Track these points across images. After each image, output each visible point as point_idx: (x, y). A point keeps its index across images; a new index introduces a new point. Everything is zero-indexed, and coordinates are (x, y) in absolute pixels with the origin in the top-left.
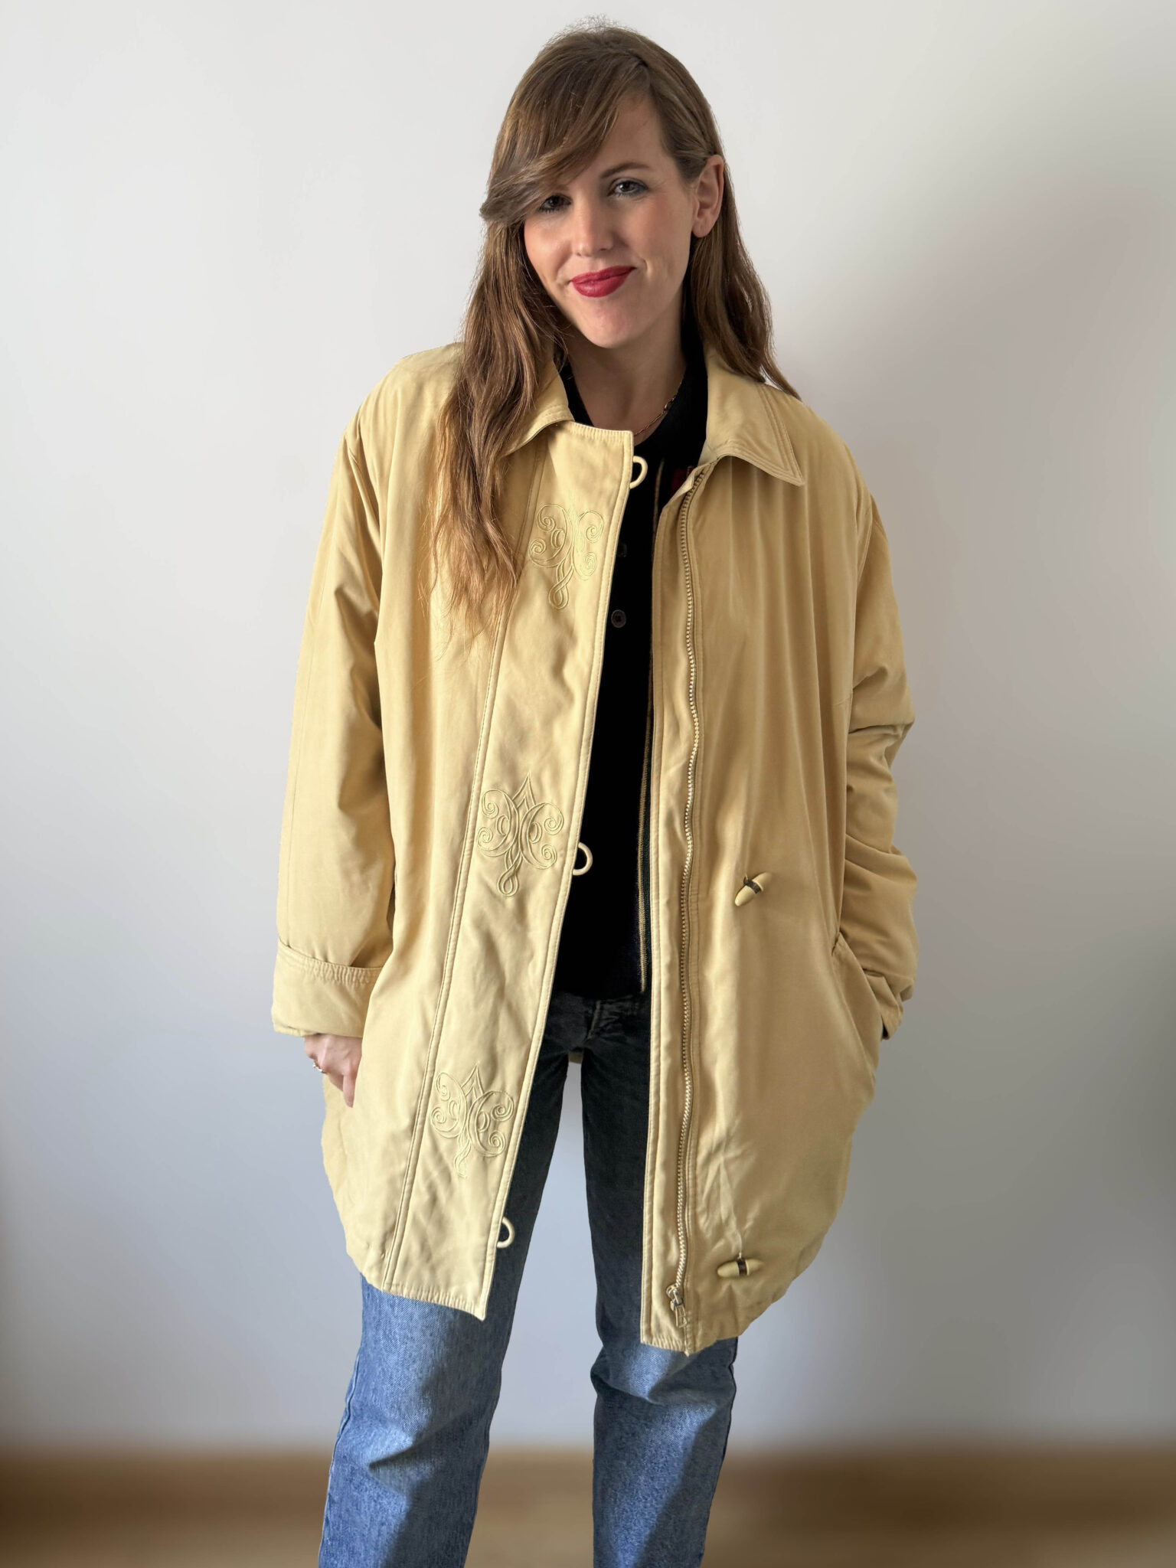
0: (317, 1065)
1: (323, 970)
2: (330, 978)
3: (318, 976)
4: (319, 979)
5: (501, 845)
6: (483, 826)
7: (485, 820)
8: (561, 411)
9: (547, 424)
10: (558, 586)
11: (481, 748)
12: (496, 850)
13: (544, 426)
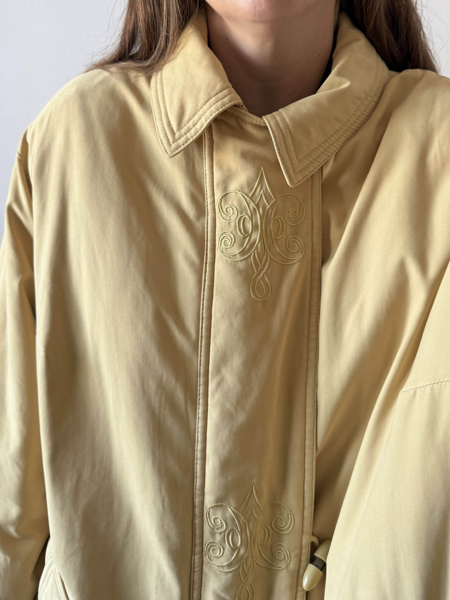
5: (234, 559)
6: (211, 541)
7: (213, 534)
8: (229, 97)
9: (217, 112)
10: (257, 276)
11: (199, 462)
12: (229, 565)
13: (214, 115)
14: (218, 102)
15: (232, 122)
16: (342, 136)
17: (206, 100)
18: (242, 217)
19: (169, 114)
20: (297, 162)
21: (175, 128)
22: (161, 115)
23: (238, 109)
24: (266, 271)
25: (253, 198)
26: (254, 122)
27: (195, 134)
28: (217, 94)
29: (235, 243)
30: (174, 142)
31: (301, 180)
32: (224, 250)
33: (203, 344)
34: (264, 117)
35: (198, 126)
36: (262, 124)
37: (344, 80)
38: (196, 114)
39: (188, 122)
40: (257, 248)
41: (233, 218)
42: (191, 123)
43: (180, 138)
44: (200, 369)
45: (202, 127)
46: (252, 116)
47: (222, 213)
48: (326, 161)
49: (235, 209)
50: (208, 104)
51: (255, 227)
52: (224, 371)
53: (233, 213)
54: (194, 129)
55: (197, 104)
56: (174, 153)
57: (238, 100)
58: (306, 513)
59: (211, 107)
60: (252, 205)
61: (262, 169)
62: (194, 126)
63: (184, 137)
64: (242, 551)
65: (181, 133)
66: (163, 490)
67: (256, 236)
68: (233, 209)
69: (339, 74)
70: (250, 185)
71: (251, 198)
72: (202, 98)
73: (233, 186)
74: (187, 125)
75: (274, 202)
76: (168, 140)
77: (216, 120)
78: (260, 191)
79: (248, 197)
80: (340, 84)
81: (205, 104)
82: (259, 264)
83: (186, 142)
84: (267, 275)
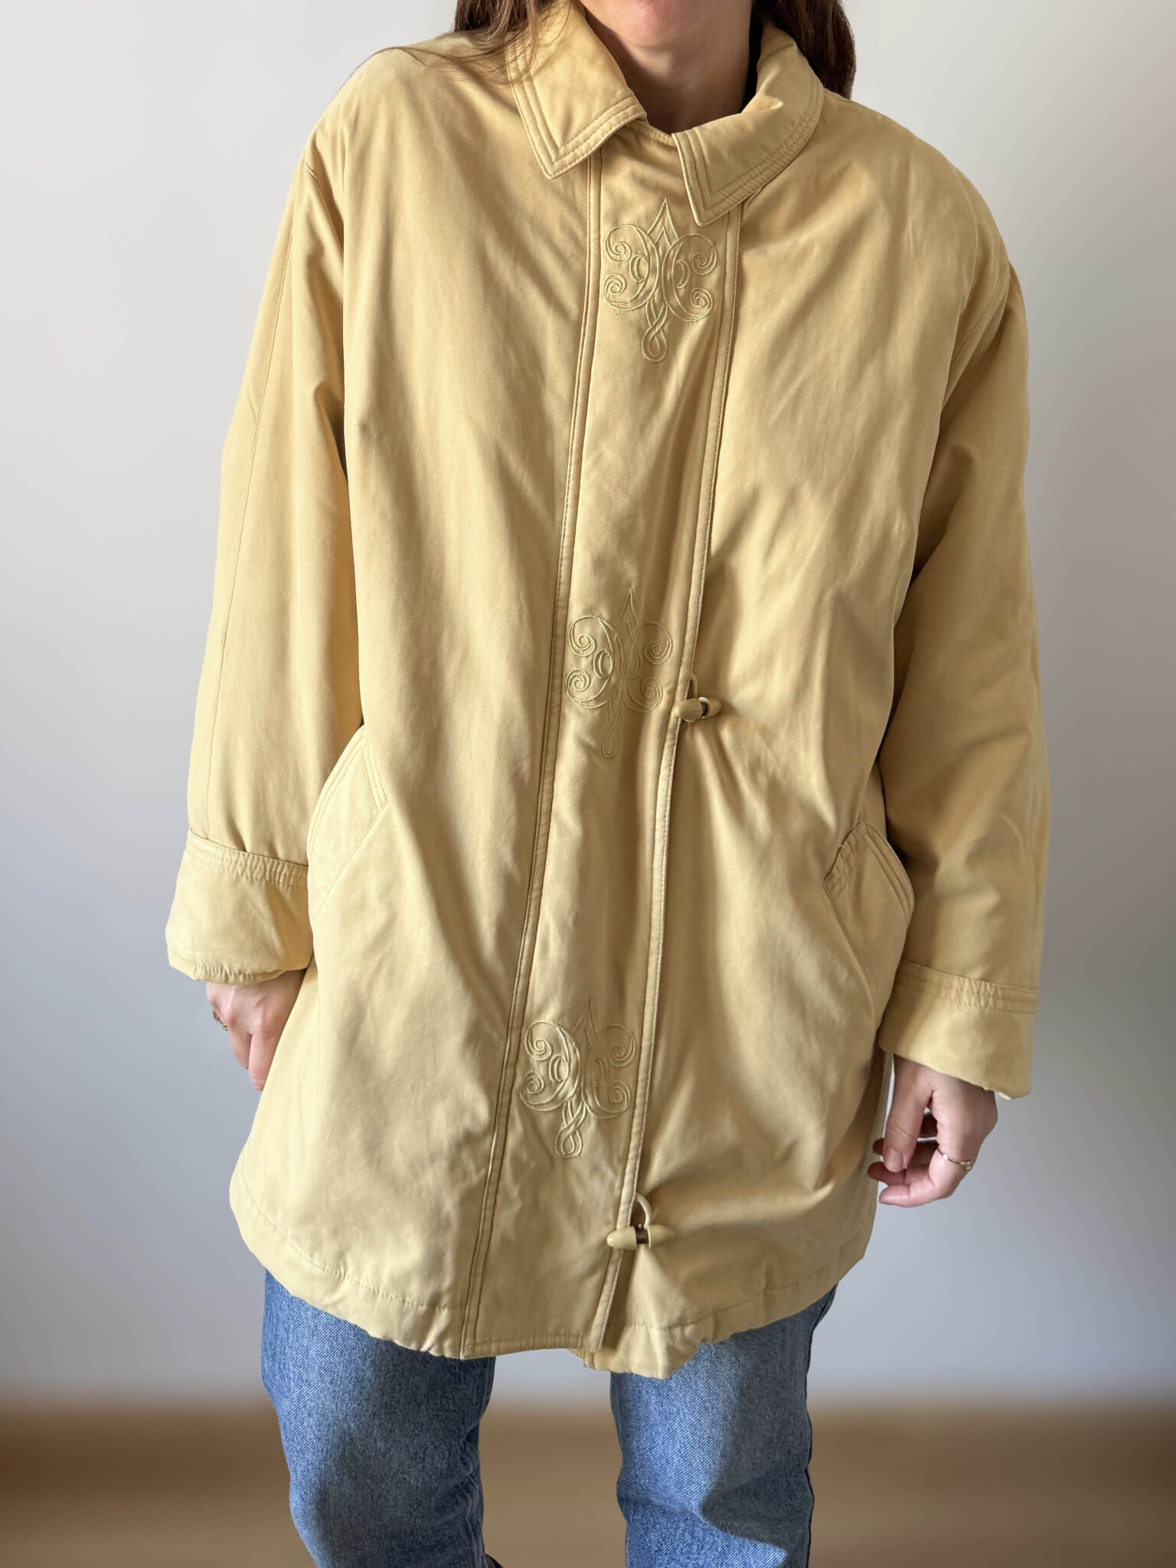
0: (216, 1017)
1: (251, 867)
2: (259, 877)
3: (242, 874)
4: (244, 877)
5: (603, 691)
6: (575, 669)
7: (578, 660)
8: (632, 107)
9: (618, 126)
10: (650, 331)
11: (564, 563)
12: (598, 699)
13: (614, 129)
14: (618, 113)
15: (631, 138)
16: (768, 168)
17: (603, 109)
18: (636, 258)
19: (549, 123)
20: (708, 194)
21: (558, 140)
22: (536, 123)
23: (640, 122)
24: (663, 326)
25: (652, 235)
26: (661, 140)
27: (587, 152)
28: (617, 103)
29: (626, 290)
30: (557, 160)
31: (712, 219)
32: (611, 297)
33: (578, 411)
34: (673, 135)
35: (591, 141)
36: (670, 144)
37: (776, 100)
38: (588, 125)
39: (576, 135)
40: (653, 296)
41: (625, 257)
42: (581, 137)
43: (565, 155)
44: (572, 445)
45: (596, 143)
46: (655, 130)
47: (610, 252)
48: (745, 198)
49: (628, 247)
50: (605, 114)
51: (652, 270)
52: (603, 446)
53: (625, 253)
54: (585, 144)
55: (590, 113)
56: (557, 174)
57: (643, 113)
58: (688, 637)
59: (610, 118)
60: (650, 244)
61: (665, 201)
62: (585, 141)
63: (572, 154)
64: (613, 680)
65: (566, 149)
66: (522, 598)
67: (653, 282)
68: (625, 247)
69: (770, 92)
70: (649, 218)
71: (649, 235)
72: (598, 105)
73: (627, 219)
74: (575, 139)
75: (678, 242)
76: (549, 157)
77: (616, 136)
78: (661, 228)
79: (646, 233)
80: (770, 105)
81: (601, 115)
82: (655, 316)
83: (575, 161)
84: (663, 331)
